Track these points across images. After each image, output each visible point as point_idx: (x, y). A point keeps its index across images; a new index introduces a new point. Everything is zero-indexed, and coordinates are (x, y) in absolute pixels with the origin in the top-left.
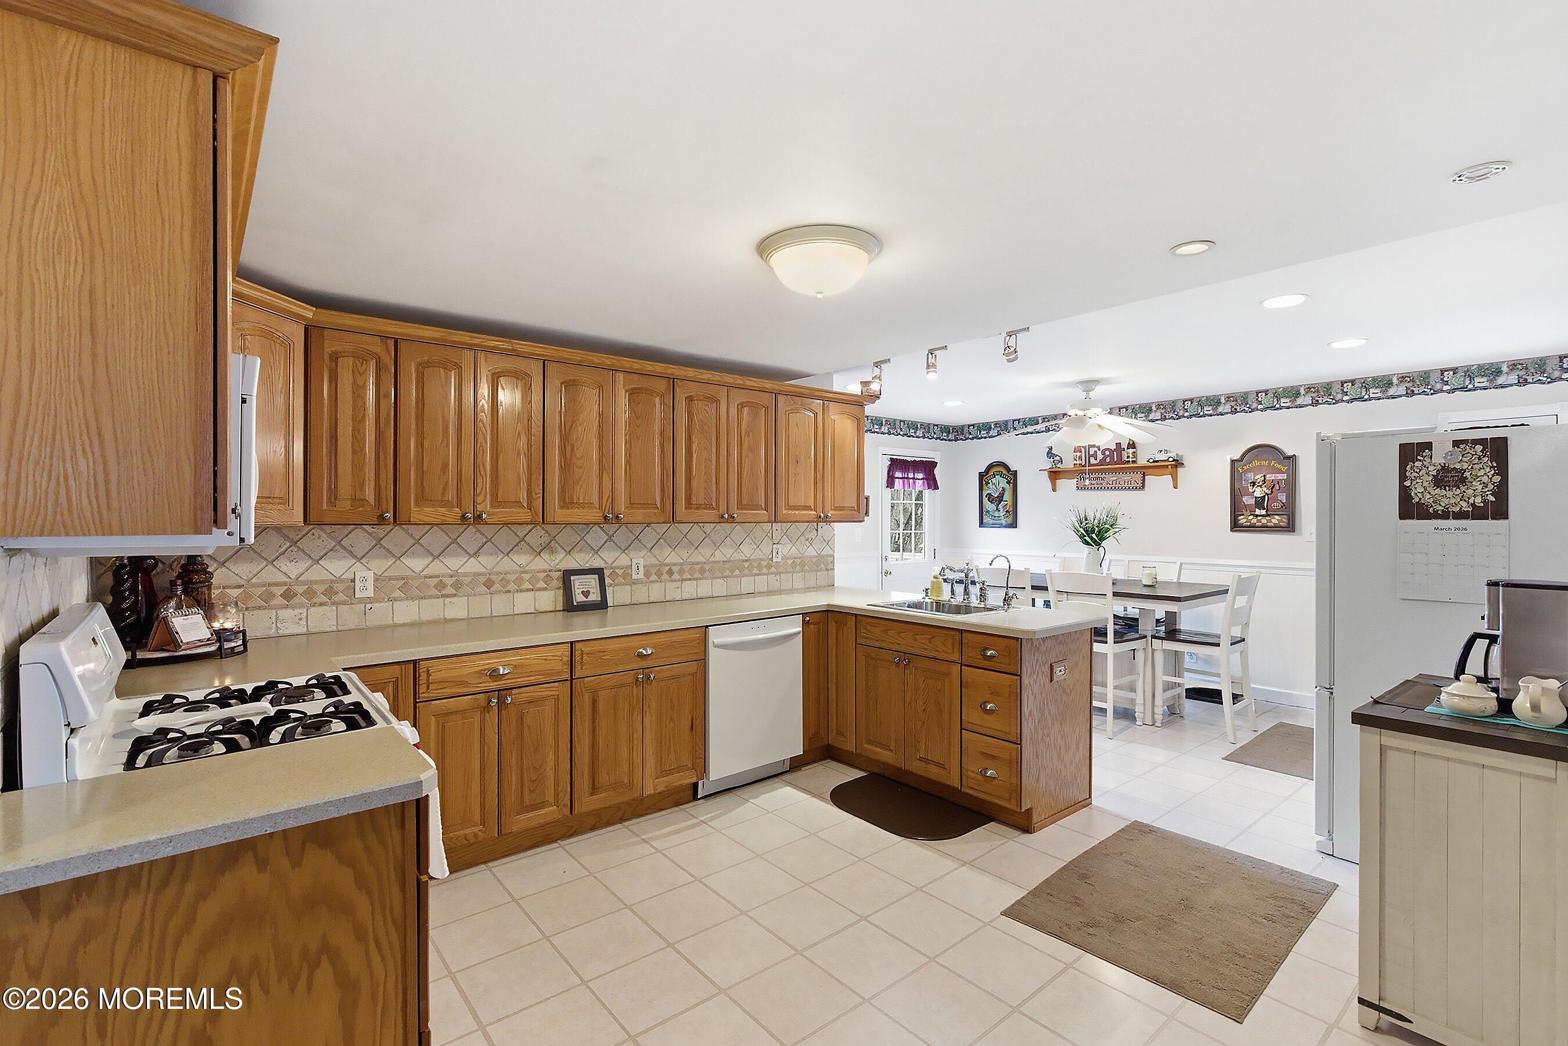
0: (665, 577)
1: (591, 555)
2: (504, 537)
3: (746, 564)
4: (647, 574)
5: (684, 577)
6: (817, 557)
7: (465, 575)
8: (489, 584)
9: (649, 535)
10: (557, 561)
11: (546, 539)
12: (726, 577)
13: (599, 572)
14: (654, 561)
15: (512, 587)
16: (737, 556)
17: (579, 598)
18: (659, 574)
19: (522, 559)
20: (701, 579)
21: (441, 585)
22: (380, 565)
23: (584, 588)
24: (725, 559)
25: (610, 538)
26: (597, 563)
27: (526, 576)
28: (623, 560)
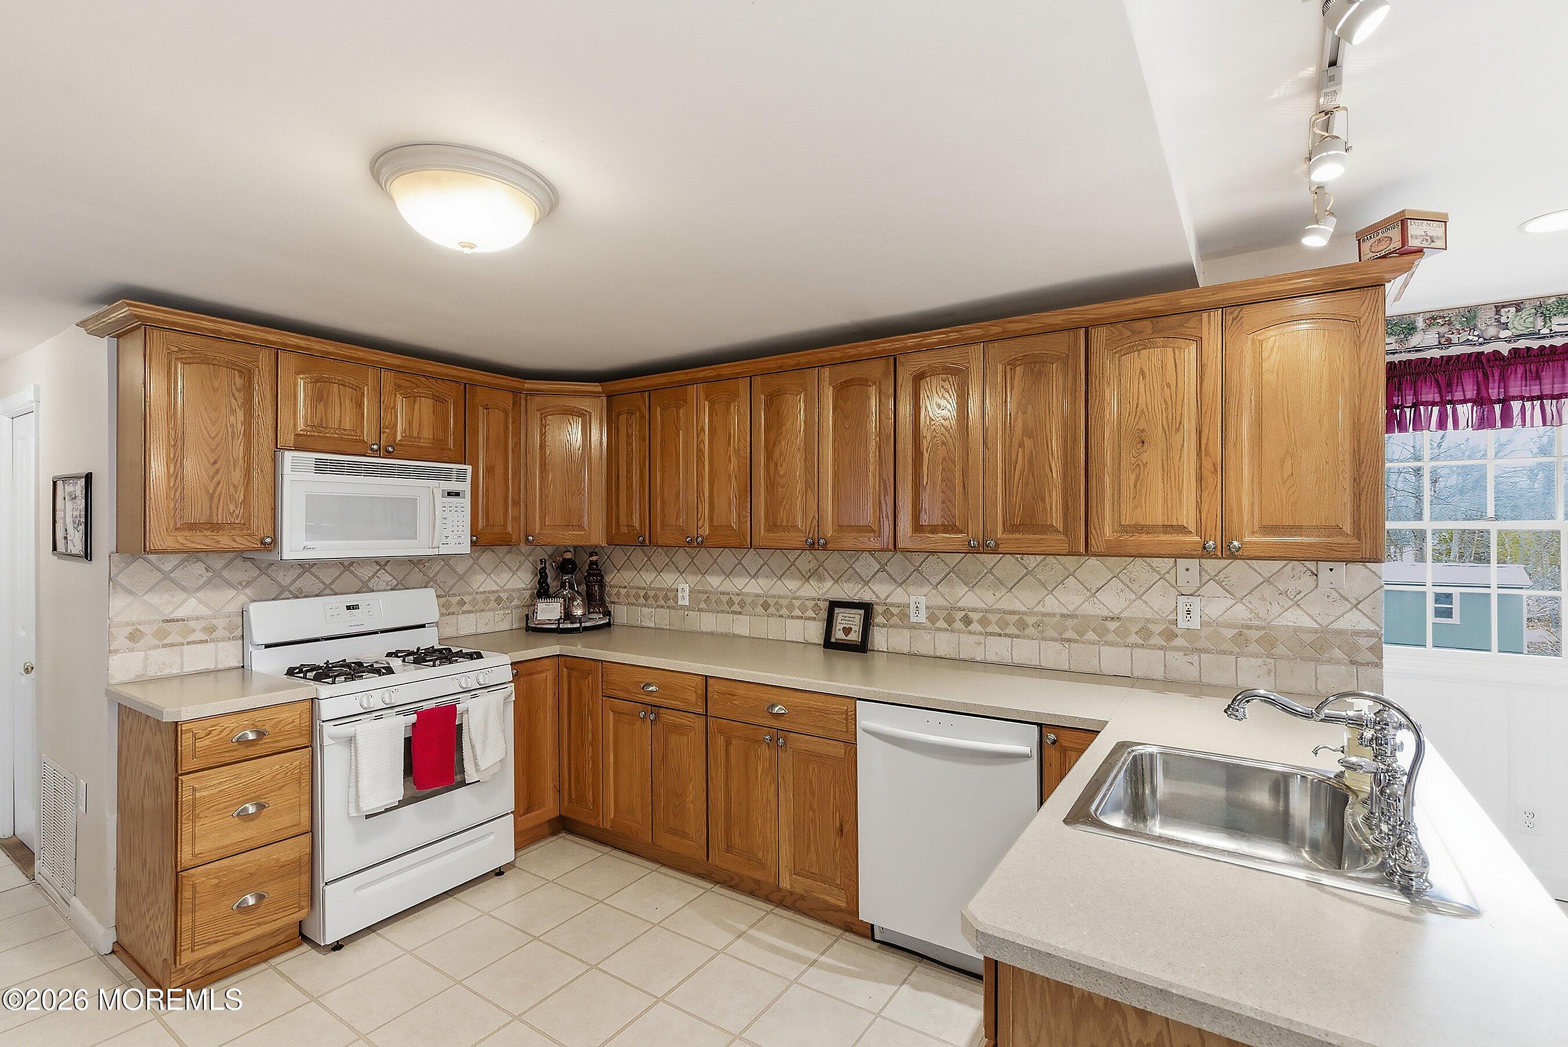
0: (959, 625)
1: (860, 586)
2: (777, 560)
3: (1112, 625)
4: (932, 618)
5: (989, 629)
6: (1316, 631)
7: (747, 594)
8: (766, 606)
9: (934, 567)
10: (825, 590)
11: (813, 565)
12: (1069, 640)
13: (867, 608)
14: (941, 602)
15: (784, 611)
16: (1090, 609)
17: (838, 635)
18: (949, 620)
19: (792, 584)
20: (1018, 637)
21: (730, 603)
22: (693, 579)
23: (849, 622)
24: (1065, 611)
25: (882, 569)
26: (866, 596)
27: (797, 603)
28: (899, 596)
